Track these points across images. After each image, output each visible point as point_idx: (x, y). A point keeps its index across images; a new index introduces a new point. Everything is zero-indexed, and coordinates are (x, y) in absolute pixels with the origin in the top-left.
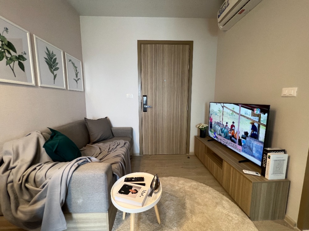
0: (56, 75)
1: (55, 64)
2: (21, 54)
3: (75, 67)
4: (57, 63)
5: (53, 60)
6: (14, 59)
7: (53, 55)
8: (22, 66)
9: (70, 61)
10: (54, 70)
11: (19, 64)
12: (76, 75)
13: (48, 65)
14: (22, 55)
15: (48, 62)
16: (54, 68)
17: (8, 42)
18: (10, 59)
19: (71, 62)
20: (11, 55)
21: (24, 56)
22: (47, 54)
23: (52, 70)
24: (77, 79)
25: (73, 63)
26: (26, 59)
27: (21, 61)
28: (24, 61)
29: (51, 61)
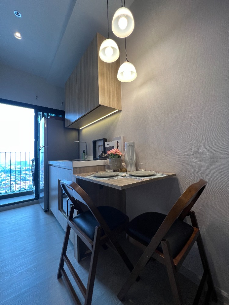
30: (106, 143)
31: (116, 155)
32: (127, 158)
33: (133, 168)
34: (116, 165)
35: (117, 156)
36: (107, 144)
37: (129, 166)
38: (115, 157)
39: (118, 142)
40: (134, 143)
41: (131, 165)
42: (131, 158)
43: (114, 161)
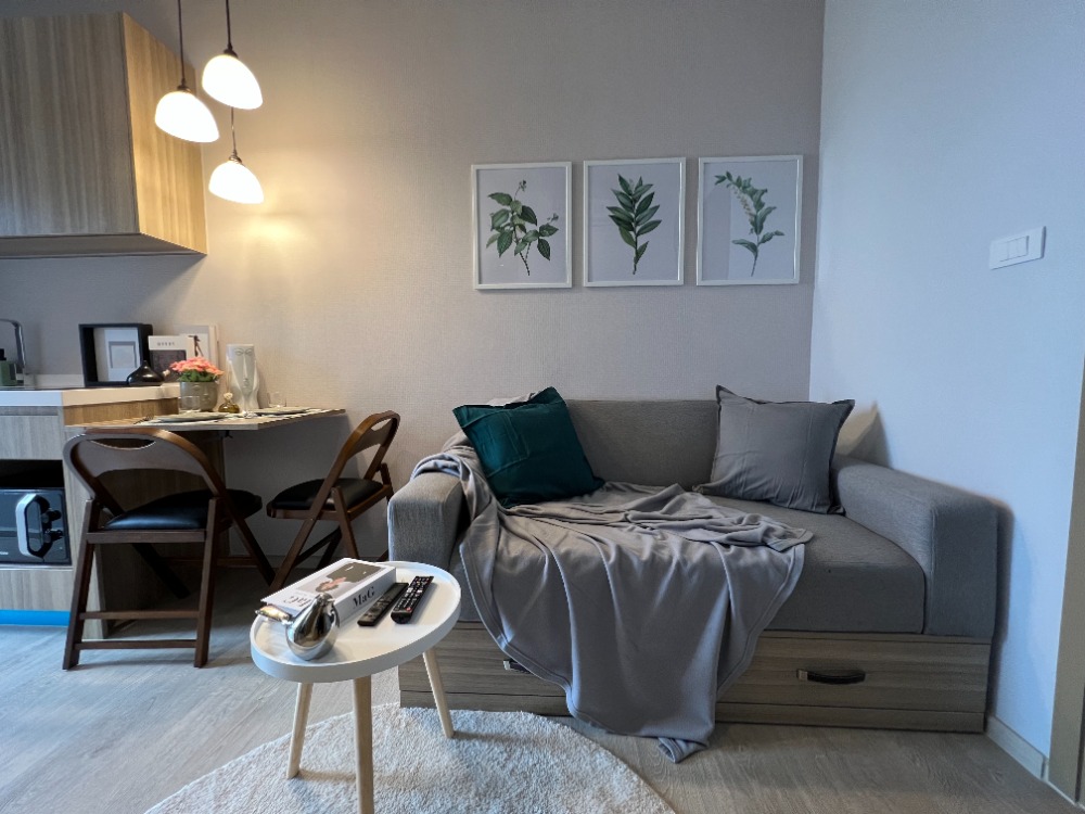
0: (645, 246)
1: (645, 213)
2: (545, 223)
3: (752, 193)
4: (656, 208)
5: (637, 205)
6: (530, 239)
7: (640, 188)
8: (545, 250)
9: (722, 179)
10: (637, 235)
11: (539, 247)
12: (754, 223)
13: (618, 224)
14: (548, 225)
15: (618, 214)
16: (638, 229)
17: (524, 207)
18: (525, 241)
19: (727, 181)
20: (525, 231)
21: (553, 224)
22: (618, 194)
23: (632, 233)
24: (754, 239)
25: (739, 183)
26: (557, 230)
27: (545, 238)
28: (551, 234)
29: (632, 209)
30: (150, 337)
31: (205, 374)
32: (236, 382)
33: (253, 403)
34: (207, 397)
35: (208, 378)
36: (154, 343)
37: (243, 398)
38: (202, 379)
39: (196, 339)
40: (252, 349)
41: (247, 397)
42: (248, 382)
43: (197, 390)
